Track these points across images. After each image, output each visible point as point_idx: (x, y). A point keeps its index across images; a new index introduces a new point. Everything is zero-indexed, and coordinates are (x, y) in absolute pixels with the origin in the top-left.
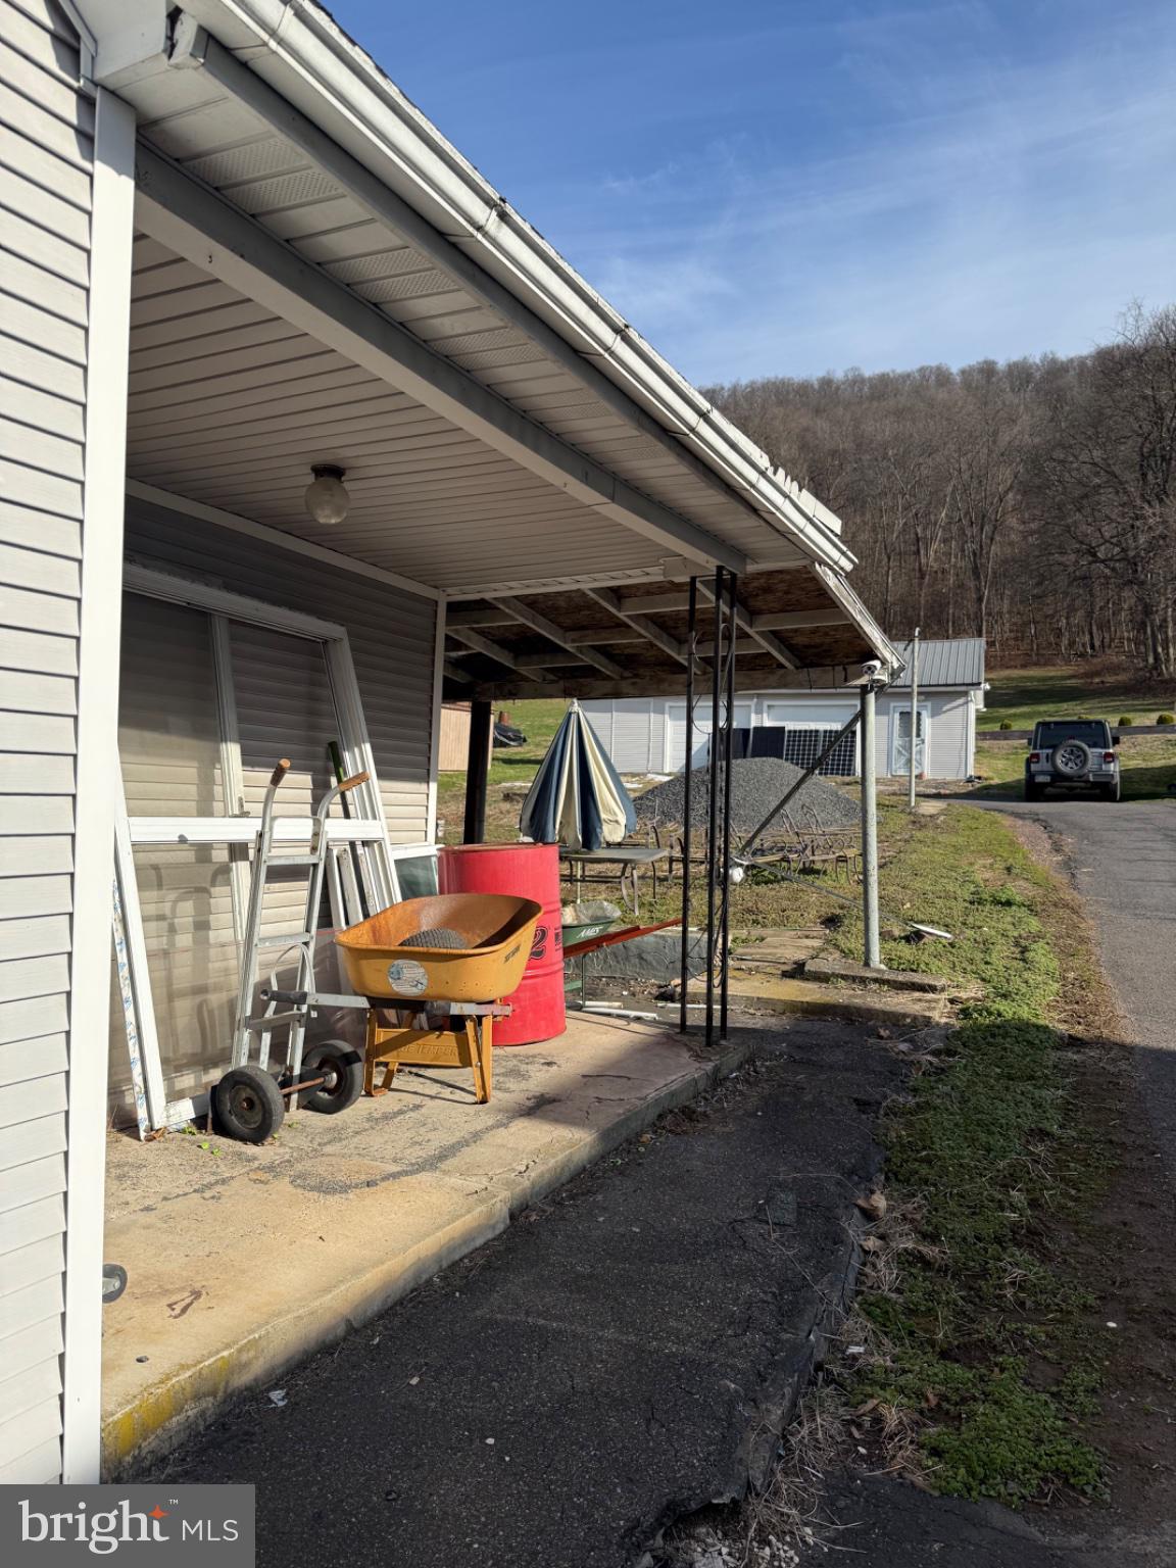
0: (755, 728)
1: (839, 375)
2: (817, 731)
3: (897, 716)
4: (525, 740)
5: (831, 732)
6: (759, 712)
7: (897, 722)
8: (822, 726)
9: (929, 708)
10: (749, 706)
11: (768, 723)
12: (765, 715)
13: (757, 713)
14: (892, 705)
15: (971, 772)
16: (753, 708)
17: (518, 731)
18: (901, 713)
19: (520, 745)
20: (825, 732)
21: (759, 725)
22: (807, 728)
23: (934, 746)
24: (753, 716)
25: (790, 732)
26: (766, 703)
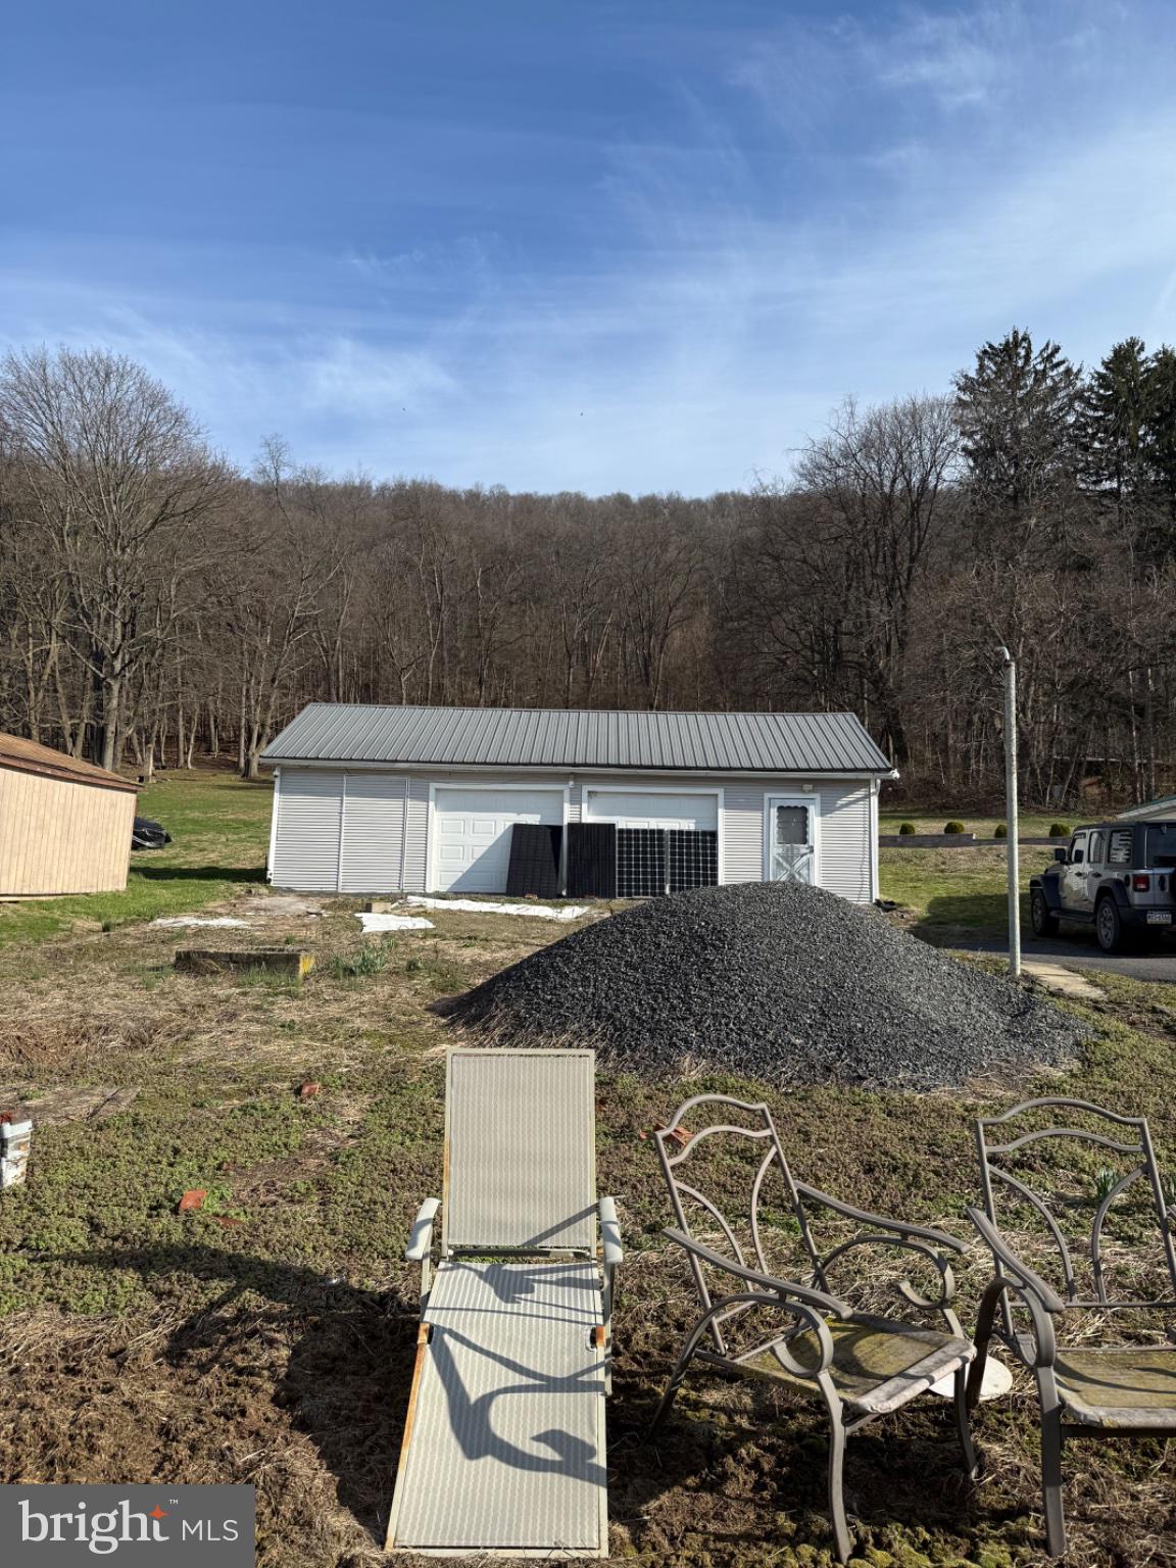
0: (571, 826)
1: (486, 490)
2: (661, 832)
3: (774, 812)
4: (168, 839)
5: (681, 832)
6: (576, 800)
7: (774, 821)
8: (668, 824)
9: (818, 801)
10: (562, 792)
11: (589, 818)
12: (585, 806)
13: (572, 802)
14: (767, 796)
15: (877, 895)
16: (567, 795)
17: (157, 826)
18: (780, 808)
19: (160, 847)
20: (673, 832)
21: (576, 820)
22: (676, 827)
23: (825, 857)
24: (567, 806)
25: (621, 831)
26: (586, 789)
